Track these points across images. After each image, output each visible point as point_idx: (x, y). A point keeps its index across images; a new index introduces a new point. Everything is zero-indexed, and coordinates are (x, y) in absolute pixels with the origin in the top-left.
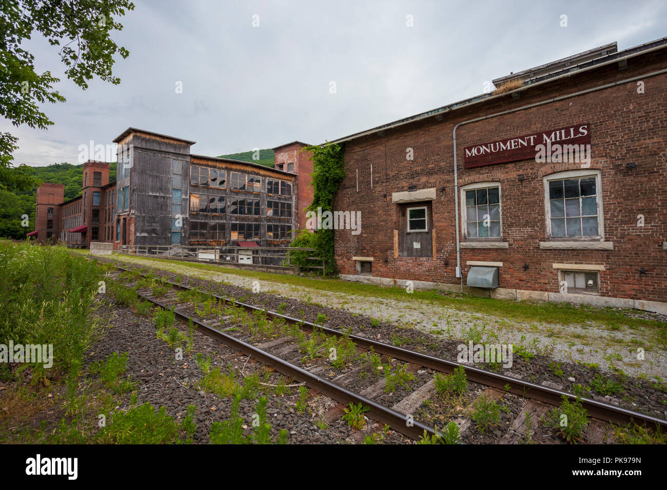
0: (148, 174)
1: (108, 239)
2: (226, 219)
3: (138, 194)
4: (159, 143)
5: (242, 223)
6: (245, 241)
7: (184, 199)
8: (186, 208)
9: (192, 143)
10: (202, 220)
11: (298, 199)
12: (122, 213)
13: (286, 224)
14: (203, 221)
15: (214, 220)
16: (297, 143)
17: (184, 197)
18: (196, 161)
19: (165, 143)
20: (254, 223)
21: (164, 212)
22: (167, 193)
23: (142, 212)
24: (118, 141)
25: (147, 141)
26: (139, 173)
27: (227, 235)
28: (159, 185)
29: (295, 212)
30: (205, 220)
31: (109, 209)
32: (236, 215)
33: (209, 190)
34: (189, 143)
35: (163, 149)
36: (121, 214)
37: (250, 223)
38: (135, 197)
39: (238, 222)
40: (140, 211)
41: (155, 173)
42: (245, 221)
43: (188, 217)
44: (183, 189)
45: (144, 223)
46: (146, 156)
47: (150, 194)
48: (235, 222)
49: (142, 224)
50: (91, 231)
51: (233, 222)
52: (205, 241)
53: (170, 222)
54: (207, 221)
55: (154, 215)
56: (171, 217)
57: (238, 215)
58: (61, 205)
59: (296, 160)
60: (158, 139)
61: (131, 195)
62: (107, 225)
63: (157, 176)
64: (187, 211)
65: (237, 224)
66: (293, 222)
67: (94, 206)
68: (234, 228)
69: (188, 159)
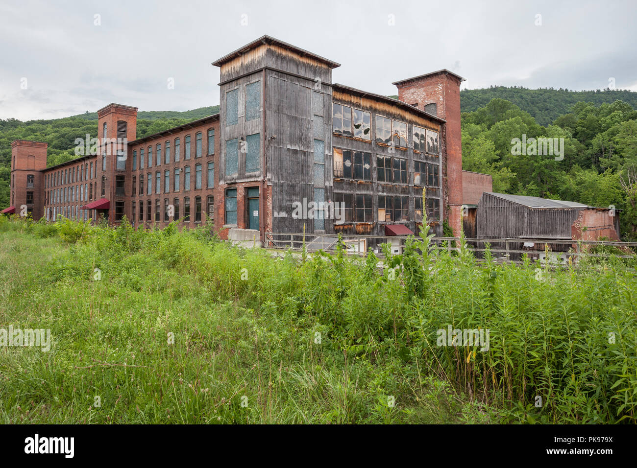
0: (285, 114)
1: (141, 217)
2: (372, 190)
3: (275, 147)
4: (297, 64)
5: (389, 195)
6: (394, 224)
7: (327, 155)
8: (329, 171)
9: (335, 66)
10: (346, 190)
11: (446, 158)
12: (238, 178)
13: (434, 197)
14: (348, 192)
15: (359, 189)
16: (444, 72)
17: (327, 152)
18: (339, 96)
19: (304, 64)
20: (402, 195)
21: (305, 178)
22: (308, 147)
23: (280, 178)
24: (221, 63)
25: (283, 59)
26: (275, 112)
27: (374, 215)
28: (298, 133)
29: (443, 178)
30: (350, 191)
31: (142, 176)
32: (382, 183)
33: (353, 141)
34: (331, 65)
35: (302, 73)
36: (237, 181)
37: (398, 195)
38: (271, 152)
39: (385, 194)
40: (277, 174)
41: (293, 114)
42: (393, 192)
43: (332, 185)
44: (326, 140)
45: (283, 197)
46: (283, 83)
47: (289, 147)
48: (382, 194)
49: (280, 197)
50: (115, 206)
51: (380, 194)
52: (351, 225)
53: (313, 193)
54: (352, 192)
55: (294, 182)
56: (313, 185)
57: (385, 183)
58: (44, 172)
59: (441, 99)
60: (295, 57)
61: (266, 148)
62: (137, 199)
63: (296, 118)
64: (330, 175)
65: (384, 196)
66: (441, 194)
67: (119, 171)
68: (382, 202)
69: (330, 91)
